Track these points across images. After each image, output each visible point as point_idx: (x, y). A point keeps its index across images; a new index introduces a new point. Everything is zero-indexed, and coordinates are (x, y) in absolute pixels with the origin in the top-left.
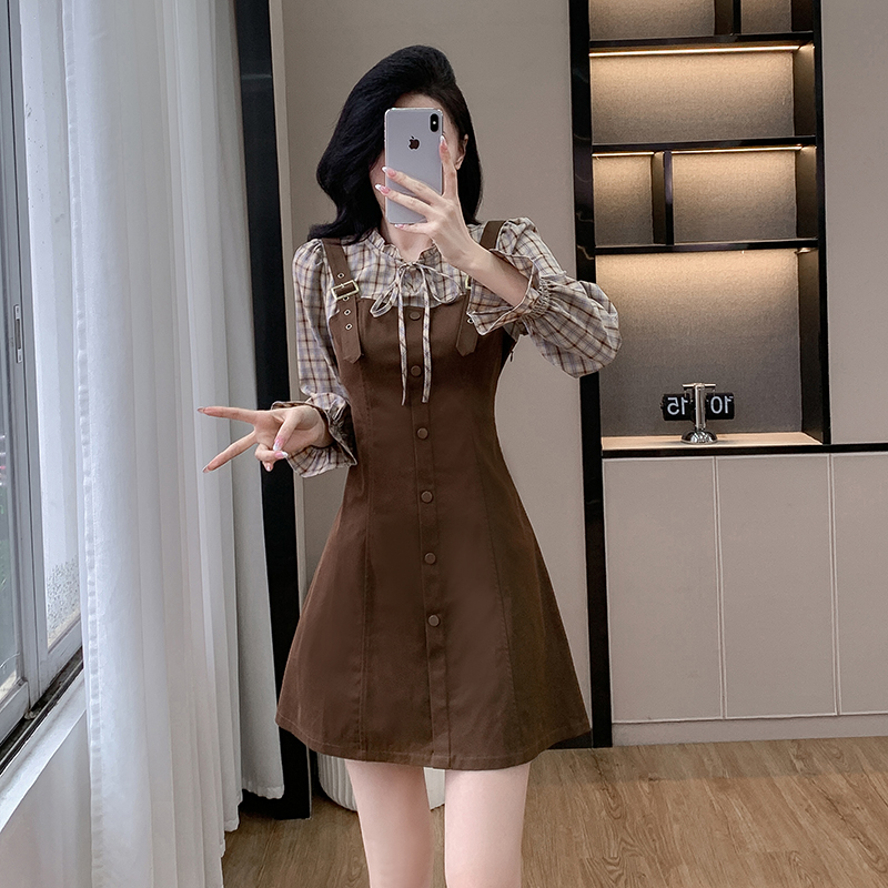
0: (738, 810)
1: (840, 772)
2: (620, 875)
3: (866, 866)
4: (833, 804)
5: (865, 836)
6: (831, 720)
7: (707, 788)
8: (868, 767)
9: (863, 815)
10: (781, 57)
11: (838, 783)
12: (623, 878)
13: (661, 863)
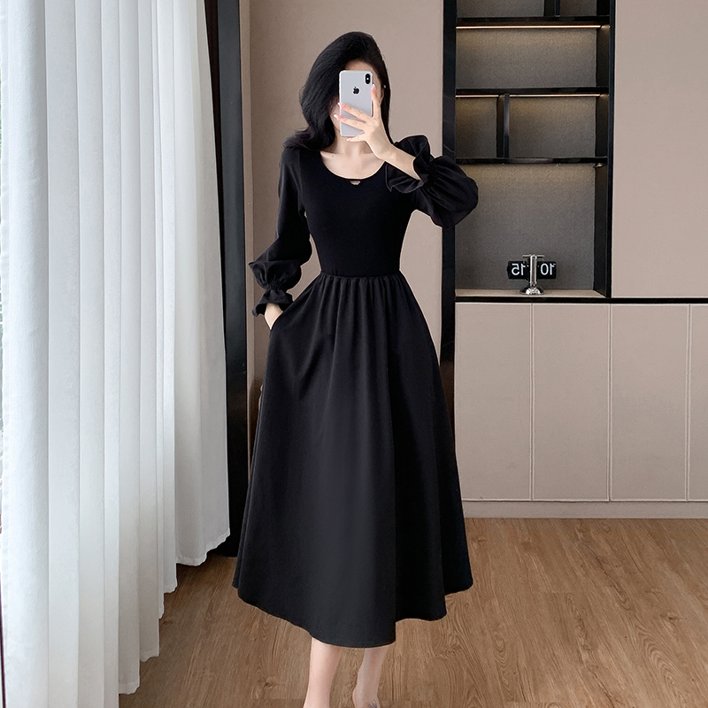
0: (536, 564)
1: (607, 540)
2: (452, 604)
3: (617, 605)
4: (600, 562)
5: (619, 585)
6: (605, 504)
7: (516, 549)
8: (626, 539)
9: (619, 571)
10: (589, 33)
11: (605, 549)
12: (454, 605)
13: (480, 597)
